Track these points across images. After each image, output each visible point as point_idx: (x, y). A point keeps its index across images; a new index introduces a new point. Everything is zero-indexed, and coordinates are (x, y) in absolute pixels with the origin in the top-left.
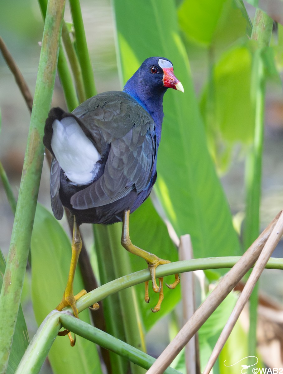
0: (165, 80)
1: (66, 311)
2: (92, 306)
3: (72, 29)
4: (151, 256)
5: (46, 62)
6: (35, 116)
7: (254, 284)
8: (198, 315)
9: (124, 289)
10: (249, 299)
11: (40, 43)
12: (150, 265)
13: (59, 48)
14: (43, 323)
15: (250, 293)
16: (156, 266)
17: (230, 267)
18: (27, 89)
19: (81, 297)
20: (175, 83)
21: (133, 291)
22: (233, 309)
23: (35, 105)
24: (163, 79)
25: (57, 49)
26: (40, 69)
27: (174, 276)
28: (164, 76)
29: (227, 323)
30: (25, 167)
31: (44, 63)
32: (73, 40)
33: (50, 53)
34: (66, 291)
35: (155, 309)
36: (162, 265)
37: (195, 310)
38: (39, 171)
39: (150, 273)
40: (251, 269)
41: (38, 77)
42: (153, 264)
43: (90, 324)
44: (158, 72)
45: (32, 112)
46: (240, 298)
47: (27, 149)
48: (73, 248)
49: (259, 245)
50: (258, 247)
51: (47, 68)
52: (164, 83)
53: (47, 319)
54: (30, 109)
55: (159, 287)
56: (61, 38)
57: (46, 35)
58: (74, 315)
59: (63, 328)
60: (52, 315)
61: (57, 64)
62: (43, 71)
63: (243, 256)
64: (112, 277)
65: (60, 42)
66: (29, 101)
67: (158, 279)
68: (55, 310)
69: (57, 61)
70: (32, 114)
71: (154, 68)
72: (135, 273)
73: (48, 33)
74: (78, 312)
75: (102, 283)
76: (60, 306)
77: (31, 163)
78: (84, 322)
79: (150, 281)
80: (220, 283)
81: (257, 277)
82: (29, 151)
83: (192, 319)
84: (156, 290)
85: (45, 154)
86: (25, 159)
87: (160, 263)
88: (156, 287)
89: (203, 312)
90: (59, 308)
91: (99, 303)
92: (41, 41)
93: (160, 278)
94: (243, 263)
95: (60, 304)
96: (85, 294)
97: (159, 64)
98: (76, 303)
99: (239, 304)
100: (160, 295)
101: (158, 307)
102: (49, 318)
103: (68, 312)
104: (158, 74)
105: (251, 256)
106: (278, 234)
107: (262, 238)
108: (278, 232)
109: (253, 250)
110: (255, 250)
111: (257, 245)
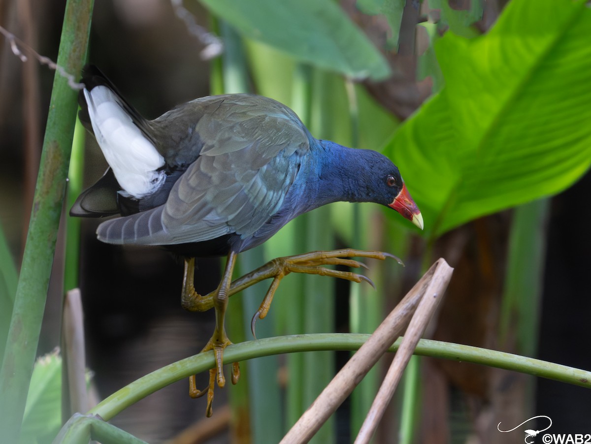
5: (72, 42)
6: (54, 123)
12: (218, 344)
16: (224, 347)
30: (37, 199)
47: (42, 173)
49: (403, 314)
50: (401, 316)
51: (74, 51)
53: (69, 427)
60: (77, 420)
77: (47, 193)
86: (38, 187)
105: (390, 330)
106: (435, 297)
107: (407, 304)
108: (435, 294)
109: (393, 321)
110: (398, 322)
111: (400, 314)
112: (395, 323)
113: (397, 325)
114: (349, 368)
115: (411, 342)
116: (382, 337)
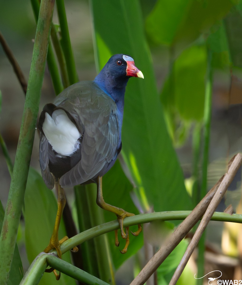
0: (128, 70)
1: (52, 253)
2: (72, 249)
3: (59, 30)
4: (120, 210)
5: (38, 56)
6: (29, 99)
7: (202, 233)
8: (156, 258)
9: (98, 236)
10: (198, 245)
11: (33, 40)
12: (119, 217)
13: (48, 45)
14: (33, 262)
15: (198, 241)
16: (124, 218)
17: (182, 219)
18: (22, 76)
19: (64, 241)
20: (136, 72)
21: (105, 238)
22: (185, 253)
23: (29, 89)
24: (127, 70)
25: (47, 46)
26: (33, 61)
27: (137, 226)
28: (127, 67)
29: (180, 264)
30: (20, 138)
31: (36, 56)
32: (59, 38)
33: (41, 48)
34: (52, 237)
35: (123, 251)
36: (128, 217)
37: (154, 253)
38: (31, 142)
39: (119, 223)
40: (199, 221)
41: (31, 67)
42: (121, 216)
43: (71, 263)
44: (123, 64)
45: (26, 95)
46: (190, 244)
47: (22, 125)
48: (59, 204)
49: (206, 202)
50: (205, 203)
51: (39, 60)
52: (127, 73)
53: (37, 259)
54: (25, 92)
55: (126, 234)
56: (50, 37)
57: (38, 34)
58: (58, 256)
59: (49, 266)
60: (41, 256)
61: (46, 57)
62: (35, 63)
63: (193, 211)
64: (89, 226)
65: (49, 39)
66: (24, 86)
67: (125, 228)
68: (43, 252)
69: (47, 55)
70: (26, 96)
71: (119, 61)
72: (106, 223)
73: (40, 32)
74: (61, 254)
75: (81, 231)
76: (47, 249)
77: (25, 135)
78: (66, 262)
79: (119, 230)
80: (174, 232)
81: (204, 228)
82: (23, 126)
83: (152, 260)
84: (124, 237)
85: (36, 128)
86: (20, 132)
87: (126, 215)
88: (124, 235)
89: (161, 255)
90: (46, 250)
91: (78, 246)
92: (34, 38)
93: (127, 227)
94: (193, 216)
95: (47, 247)
96: (67, 240)
97: (123, 58)
98: (60, 246)
99: (189, 249)
100: (127, 241)
101: (125, 249)
102: (38, 258)
103: (53, 254)
104: (123, 65)
105: (199, 211)
106: (221, 193)
107: (208, 197)
108: (221, 192)
109: (201, 206)
110: (203, 206)
111: (204, 202)
112: (201, 207)
113: (203, 208)
114: (178, 230)
115: (207, 217)
116: (195, 214)
